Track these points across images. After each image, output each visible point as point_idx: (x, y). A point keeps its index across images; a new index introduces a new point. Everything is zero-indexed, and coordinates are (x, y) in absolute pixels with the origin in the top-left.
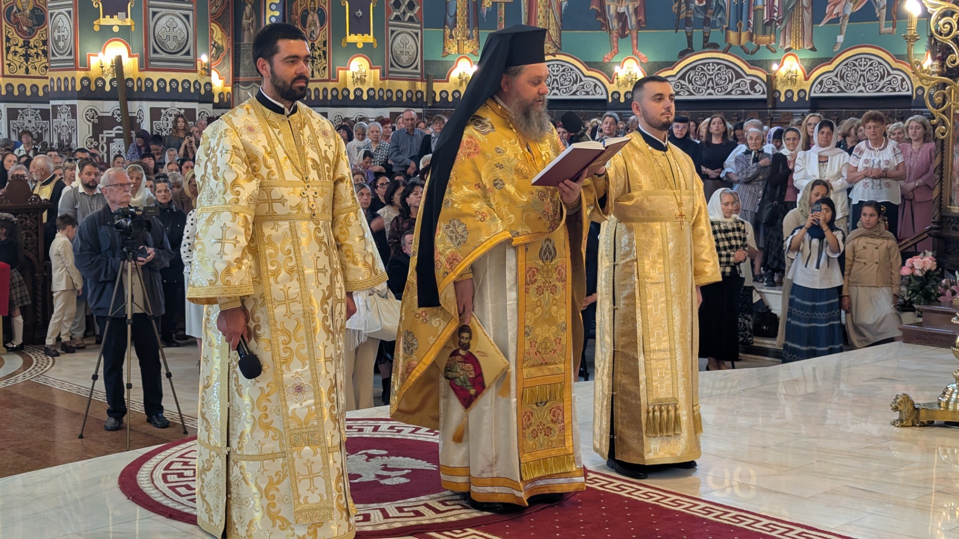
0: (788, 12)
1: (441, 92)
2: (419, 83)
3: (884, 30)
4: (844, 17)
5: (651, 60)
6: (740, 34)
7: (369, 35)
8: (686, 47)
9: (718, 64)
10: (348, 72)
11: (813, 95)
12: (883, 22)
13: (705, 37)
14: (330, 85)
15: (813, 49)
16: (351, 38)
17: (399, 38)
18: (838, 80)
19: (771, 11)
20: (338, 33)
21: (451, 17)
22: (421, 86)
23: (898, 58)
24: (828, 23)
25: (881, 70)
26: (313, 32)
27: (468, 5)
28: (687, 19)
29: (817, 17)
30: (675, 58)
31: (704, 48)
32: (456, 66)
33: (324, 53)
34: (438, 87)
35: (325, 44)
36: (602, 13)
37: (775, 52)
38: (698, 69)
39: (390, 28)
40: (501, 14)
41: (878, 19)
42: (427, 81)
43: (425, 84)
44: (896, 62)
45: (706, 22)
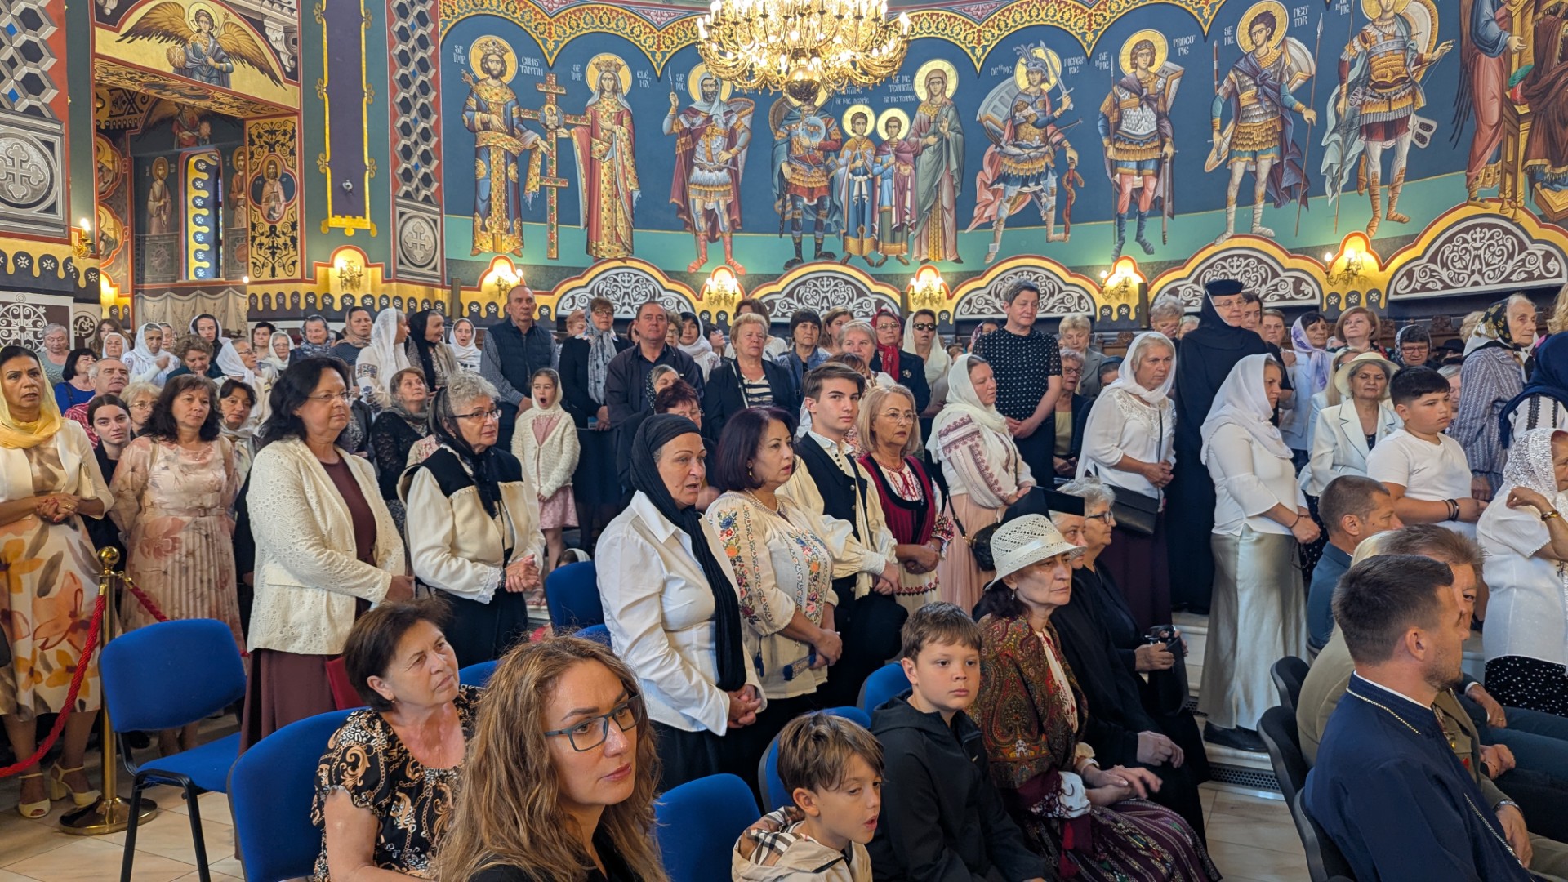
0: (925, 214)
1: (471, 304)
2: (439, 291)
3: (1052, 236)
4: (999, 221)
5: (749, 272)
6: (862, 242)
7: (364, 217)
8: (793, 256)
9: (835, 278)
10: (331, 270)
11: (958, 317)
12: (1052, 226)
13: (817, 244)
14: (302, 289)
15: (958, 261)
16: (335, 221)
17: (411, 224)
18: (993, 298)
19: (902, 213)
20: (316, 215)
21: (483, 201)
22: (442, 295)
23: (1074, 270)
24: (977, 228)
25: (1050, 286)
26: (273, 209)
27: (507, 187)
28: (794, 221)
29: (962, 222)
30: (779, 270)
31: (816, 258)
32: (491, 270)
33: (293, 240)
34: (467, 297)
35: (294, 227)
36: (686, 208)
37: (907, 264)
38: (810, 285)
39: (398, 209)
40: (552, 202)
41: (1044, 223)
42: (451, 288)
43: (447, 292)
44: (1071, 275)
45: (818, 226)
